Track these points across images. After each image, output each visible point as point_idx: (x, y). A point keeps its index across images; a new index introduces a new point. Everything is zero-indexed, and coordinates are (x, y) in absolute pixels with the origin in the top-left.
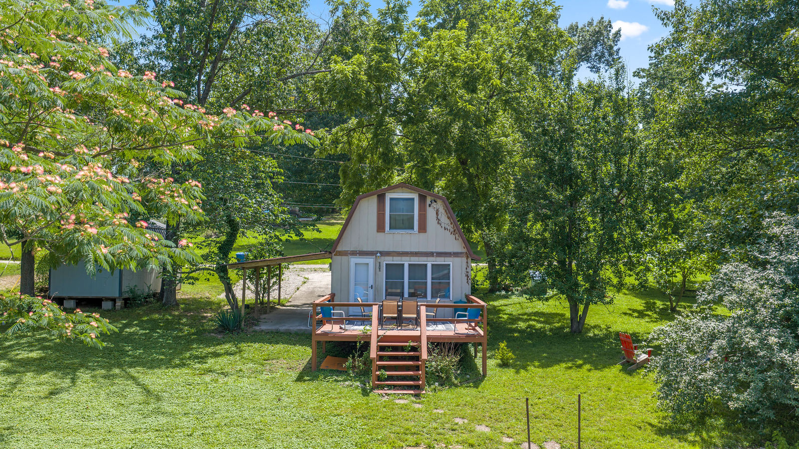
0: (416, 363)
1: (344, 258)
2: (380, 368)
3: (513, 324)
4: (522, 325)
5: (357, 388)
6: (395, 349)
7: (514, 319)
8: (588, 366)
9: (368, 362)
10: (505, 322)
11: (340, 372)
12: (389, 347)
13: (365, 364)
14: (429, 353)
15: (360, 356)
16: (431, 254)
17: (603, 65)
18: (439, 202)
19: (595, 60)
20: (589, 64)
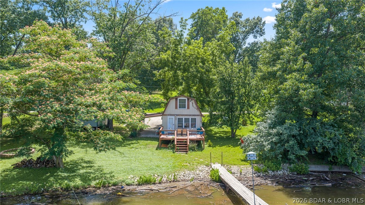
0: (186, 145)
1: (166, 116)
2: (177, 147)
3: (215, 135)
4: (218, 135)
5: (171, 151)
6: (181, 142)
7: (216, 133)
8: (232, 146)
9: (174, 145)
10: (213, 134)
11: (166, 148)
12: (179, 141)
13: (173, 146)
14: (190, 143)
15: (172, 144)
16: (191, 115)
17: (258, 35)
18: (193, 100)
19: (255, 33)
20: (253, 35)
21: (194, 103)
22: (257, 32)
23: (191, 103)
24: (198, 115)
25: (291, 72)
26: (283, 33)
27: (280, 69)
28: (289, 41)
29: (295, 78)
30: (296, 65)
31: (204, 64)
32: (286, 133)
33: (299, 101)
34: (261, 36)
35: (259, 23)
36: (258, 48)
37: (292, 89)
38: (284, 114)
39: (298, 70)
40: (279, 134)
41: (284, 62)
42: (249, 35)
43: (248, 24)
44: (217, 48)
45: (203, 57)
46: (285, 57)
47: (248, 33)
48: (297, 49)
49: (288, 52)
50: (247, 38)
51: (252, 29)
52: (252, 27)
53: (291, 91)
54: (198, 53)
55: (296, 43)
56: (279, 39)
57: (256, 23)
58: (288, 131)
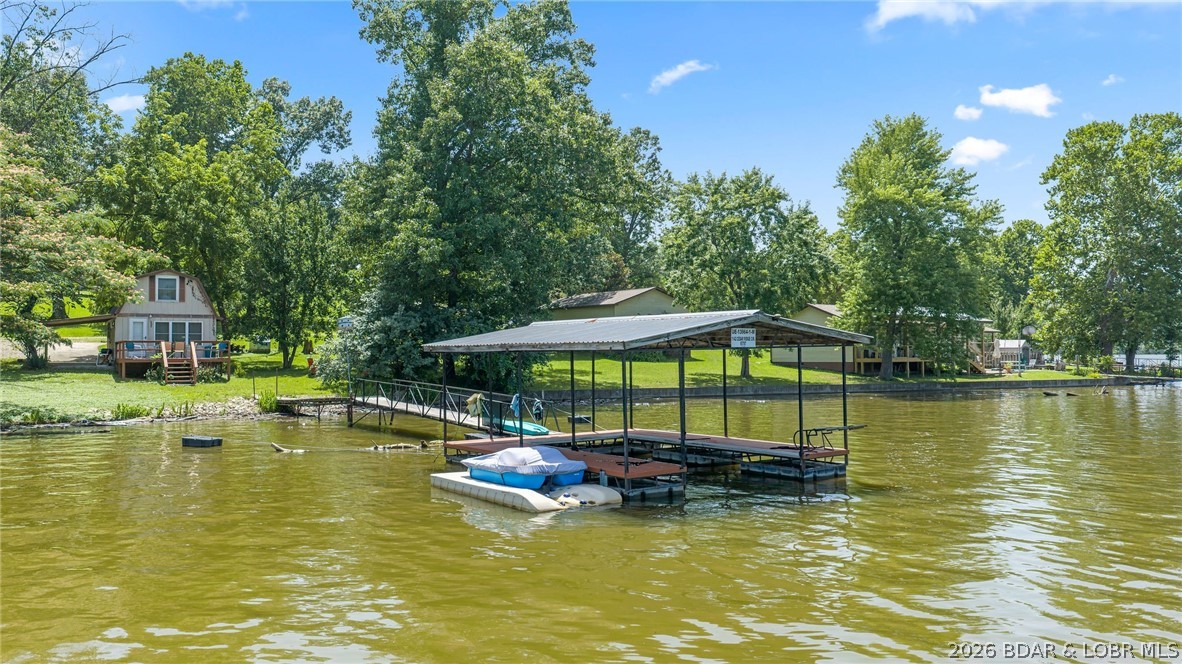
0: (192, 372)
1: (125, 319)
2: (170, 374)
5: (155, 384)
6: (178, 365)
9: (162, 372)
12: (174, 364)
15: (156, 369)
16: (189, 316)
17: (334, 145)
18: (194, 281)
19: (326, 139)
20: (320, 143)
21: (196, 287)
22: (331, 136)
23: (188, 289)
24: (206, 316)
25: (405, 217)
26: (392, 148)
27: (386, 214)
28: (402, 164)
29: (412, 230)
30: (414, 207)
31: (214, 202)
32: (398, 326)
33: (419, 267)
34: (342, 147)
35: (335, 114)
36: (333, 179)
37: (407, 246)
38: (394, 296)
39: (417, 216)
40: (386, 330)
41: (394, 203)
42: (308, 144)
43: (305, 115)
44: (245, 167)
45: (211, 185)
46: (398, 191)
47: (307, 137)
48: (416, 180)
49: (400, 183)
50: (303, 150)
51: (318, 129)
52: (318, 124)
53: (403, 251)
54: (199, 175)
55: (415, 169)
56: (385, 157)
57: (328, 113)
58: (401, 324)
